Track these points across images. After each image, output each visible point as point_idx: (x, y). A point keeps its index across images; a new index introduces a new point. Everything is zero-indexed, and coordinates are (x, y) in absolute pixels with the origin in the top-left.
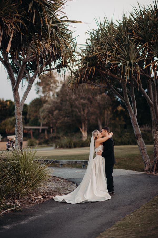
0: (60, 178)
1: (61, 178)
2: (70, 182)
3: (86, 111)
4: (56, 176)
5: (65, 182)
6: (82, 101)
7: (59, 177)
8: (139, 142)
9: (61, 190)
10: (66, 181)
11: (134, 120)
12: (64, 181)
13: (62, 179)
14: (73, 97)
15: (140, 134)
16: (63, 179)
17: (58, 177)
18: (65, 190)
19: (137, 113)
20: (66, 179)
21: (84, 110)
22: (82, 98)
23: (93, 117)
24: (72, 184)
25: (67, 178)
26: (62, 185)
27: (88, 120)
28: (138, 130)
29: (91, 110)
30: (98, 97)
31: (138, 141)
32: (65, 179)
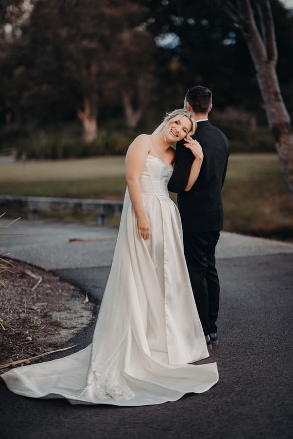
0: (31, 265)
1: (36, 267)
2: (66, 284)
3: (94, 69)
4: (17, 258)
5: (50, 282)
6: (85, 43)
7: (28, 262)
8: (283, 147)
9: (37, 327)
10: (53, 278)
11: (268, 78)
12: (47, 277)
13: (39, 268)
14: (64, 33)
15: (286, 124)
16: (43, 270)
17: (25, 263)
18: (52, 324)
19: (276, 57)
20: (53, 273)
21: (88, 66)
22: (85, 36)
23: (112, 84)
24: (73, 296)
25: (54, 267)
26: (38, 300)
27: (100, 92)
28: (279, 110)
29: (108, 66)
30: (126, 36)
31: (280, 145)
32: (47, 269)
